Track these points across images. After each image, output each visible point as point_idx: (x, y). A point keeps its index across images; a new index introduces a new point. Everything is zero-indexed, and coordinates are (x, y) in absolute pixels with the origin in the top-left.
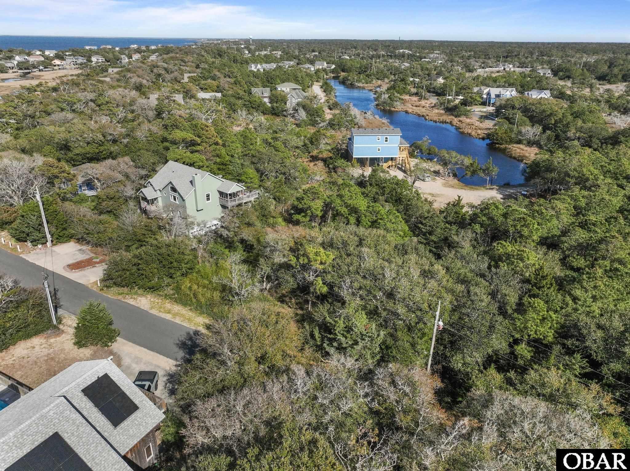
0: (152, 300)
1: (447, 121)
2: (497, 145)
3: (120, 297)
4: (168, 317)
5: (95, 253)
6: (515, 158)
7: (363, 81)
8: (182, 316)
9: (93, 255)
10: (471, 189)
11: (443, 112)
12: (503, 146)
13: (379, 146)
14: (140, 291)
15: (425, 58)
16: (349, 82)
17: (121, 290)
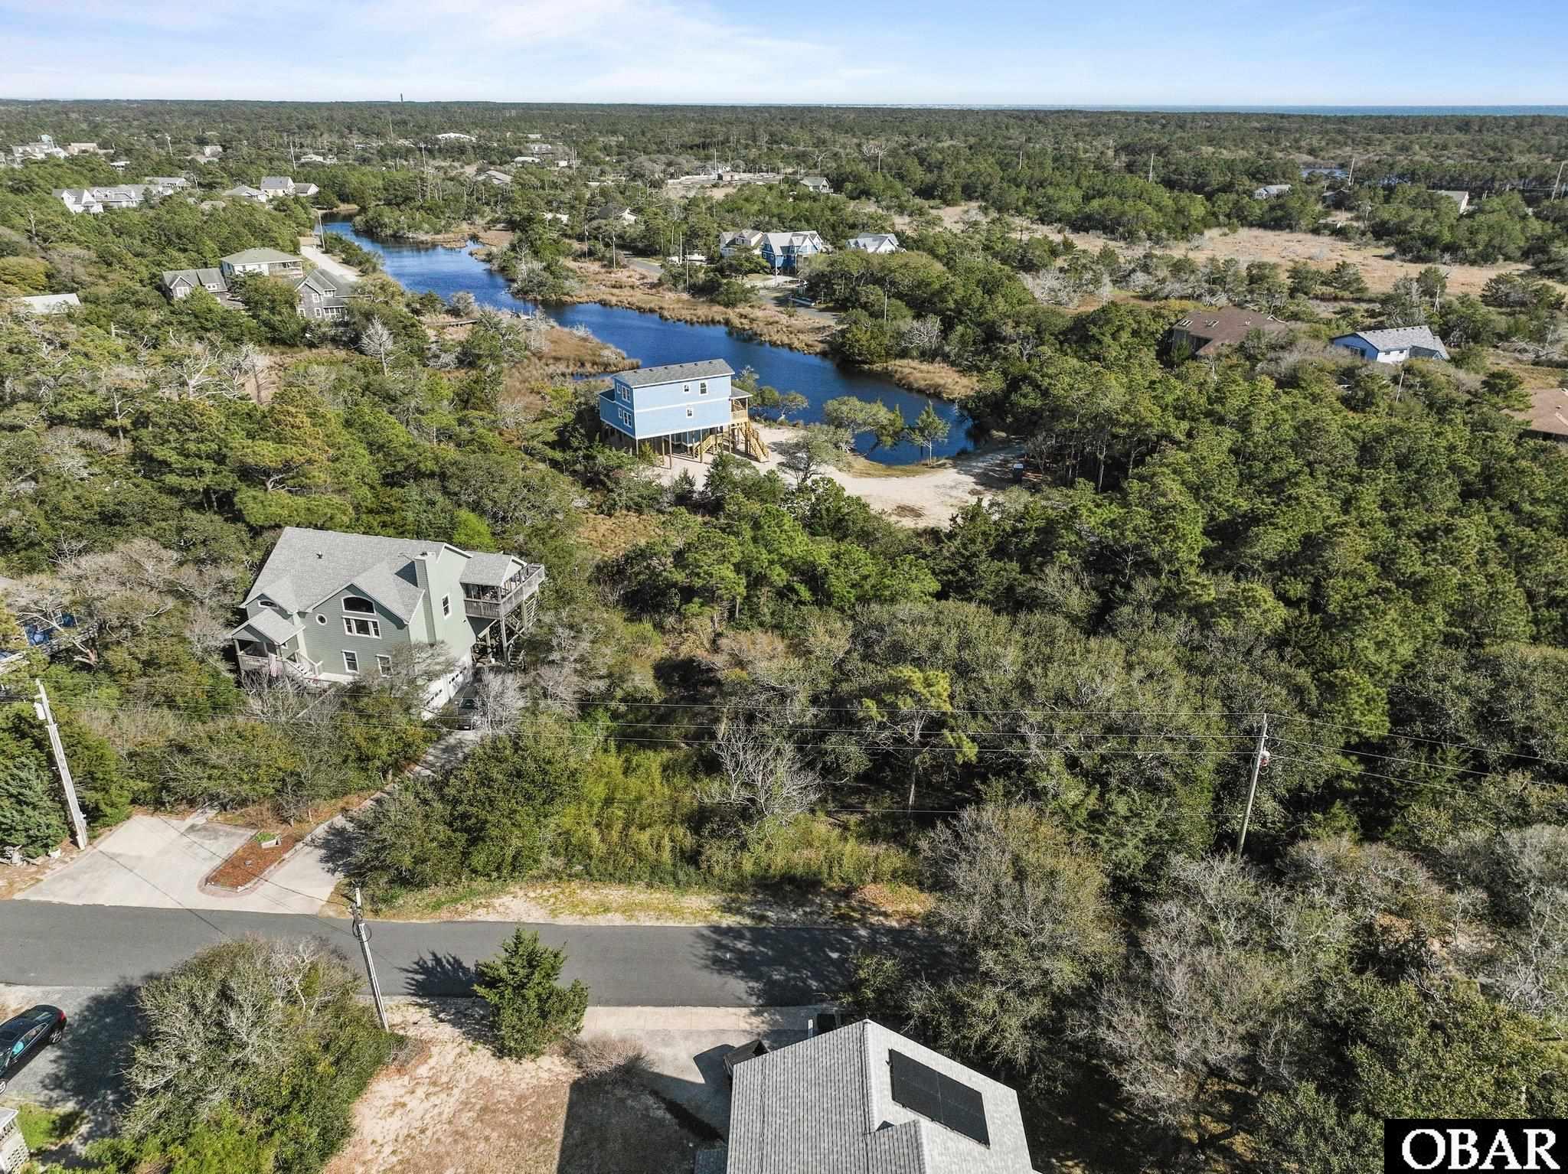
0: (532, 895)
1: (717, 318)
2: (866, 367)
3: (444, 914)
4: (617, 920)
5: (251, 825)
6: (920, 391)
7: (426, 226)
8: (644, 907)
9: (251, 833)
10: (907, 474)
11: (685, 296)
12: (878, 367)
13: (691, 405)
14: (480, 884)
15: (521, 154)
16: (389, 232)
17: (427, 895)
